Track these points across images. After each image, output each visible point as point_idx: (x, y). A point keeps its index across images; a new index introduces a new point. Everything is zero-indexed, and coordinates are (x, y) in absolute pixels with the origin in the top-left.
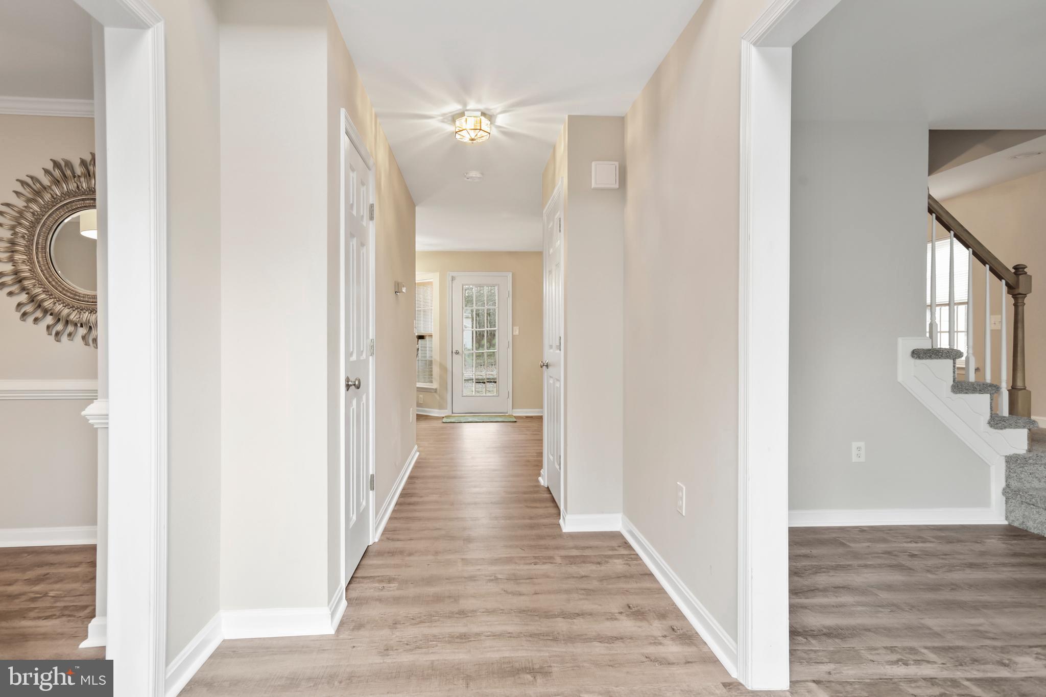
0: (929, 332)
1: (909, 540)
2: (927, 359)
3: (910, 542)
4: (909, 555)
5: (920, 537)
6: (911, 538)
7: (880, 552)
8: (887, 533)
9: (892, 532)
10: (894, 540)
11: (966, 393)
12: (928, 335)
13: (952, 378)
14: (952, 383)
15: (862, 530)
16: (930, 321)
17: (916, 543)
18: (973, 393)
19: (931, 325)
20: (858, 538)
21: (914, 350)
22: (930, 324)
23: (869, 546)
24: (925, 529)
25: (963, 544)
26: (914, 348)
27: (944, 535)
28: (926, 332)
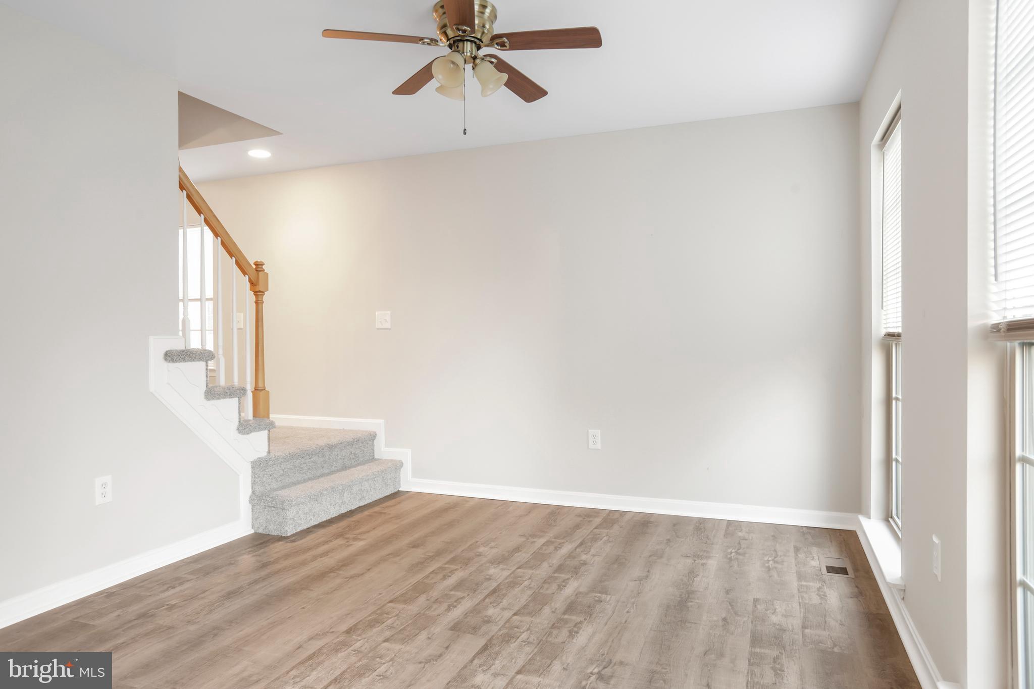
0: (182, 330)
1: (165, 587)
2: (181, 361)
3: (167, 590)
4: (166, 609)
5: (177, 579)
6: (168, 583)
7: (133, 618)
8: (141, 587)
9: (146, 582)
10: (149, 594)
11: (219, 399)
12: (181, 333)
13: (205, 382)
14: (205, 388)
15: (108, 594)
16: (183, 316)
17: (173, 588)
18: (224, 398)
19: (184, 321)
20: (104, 608)
21: (167, 352)
22: (182, 321)
23: (119, 616)
24: (181, 566)
25: (220, 570)
26: (168, 350)
27: (200, 566)
28: (179, 331)
